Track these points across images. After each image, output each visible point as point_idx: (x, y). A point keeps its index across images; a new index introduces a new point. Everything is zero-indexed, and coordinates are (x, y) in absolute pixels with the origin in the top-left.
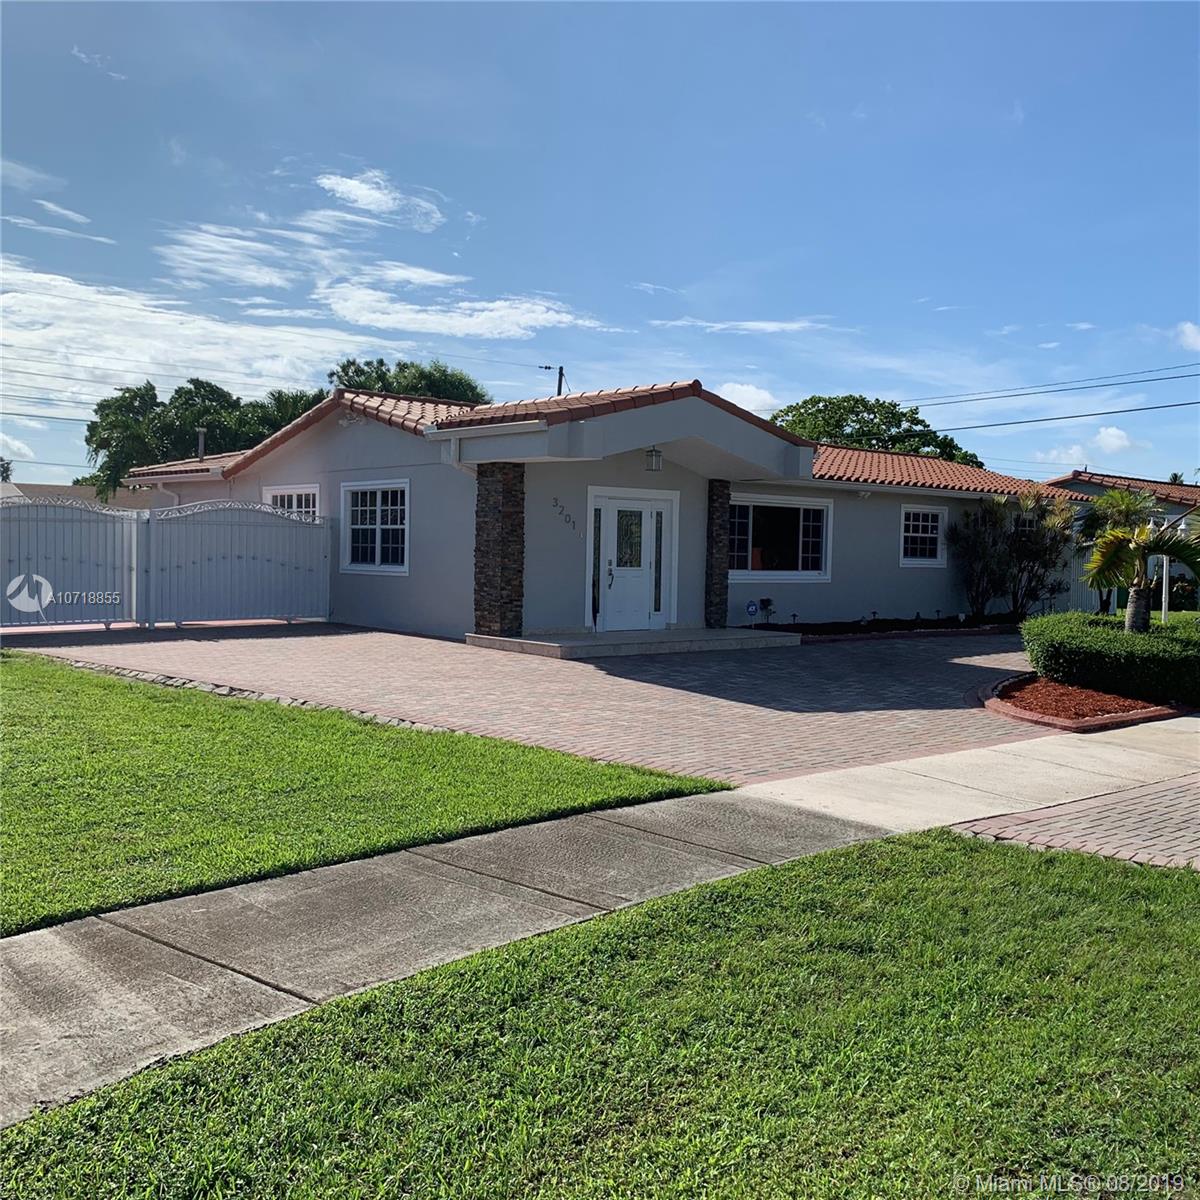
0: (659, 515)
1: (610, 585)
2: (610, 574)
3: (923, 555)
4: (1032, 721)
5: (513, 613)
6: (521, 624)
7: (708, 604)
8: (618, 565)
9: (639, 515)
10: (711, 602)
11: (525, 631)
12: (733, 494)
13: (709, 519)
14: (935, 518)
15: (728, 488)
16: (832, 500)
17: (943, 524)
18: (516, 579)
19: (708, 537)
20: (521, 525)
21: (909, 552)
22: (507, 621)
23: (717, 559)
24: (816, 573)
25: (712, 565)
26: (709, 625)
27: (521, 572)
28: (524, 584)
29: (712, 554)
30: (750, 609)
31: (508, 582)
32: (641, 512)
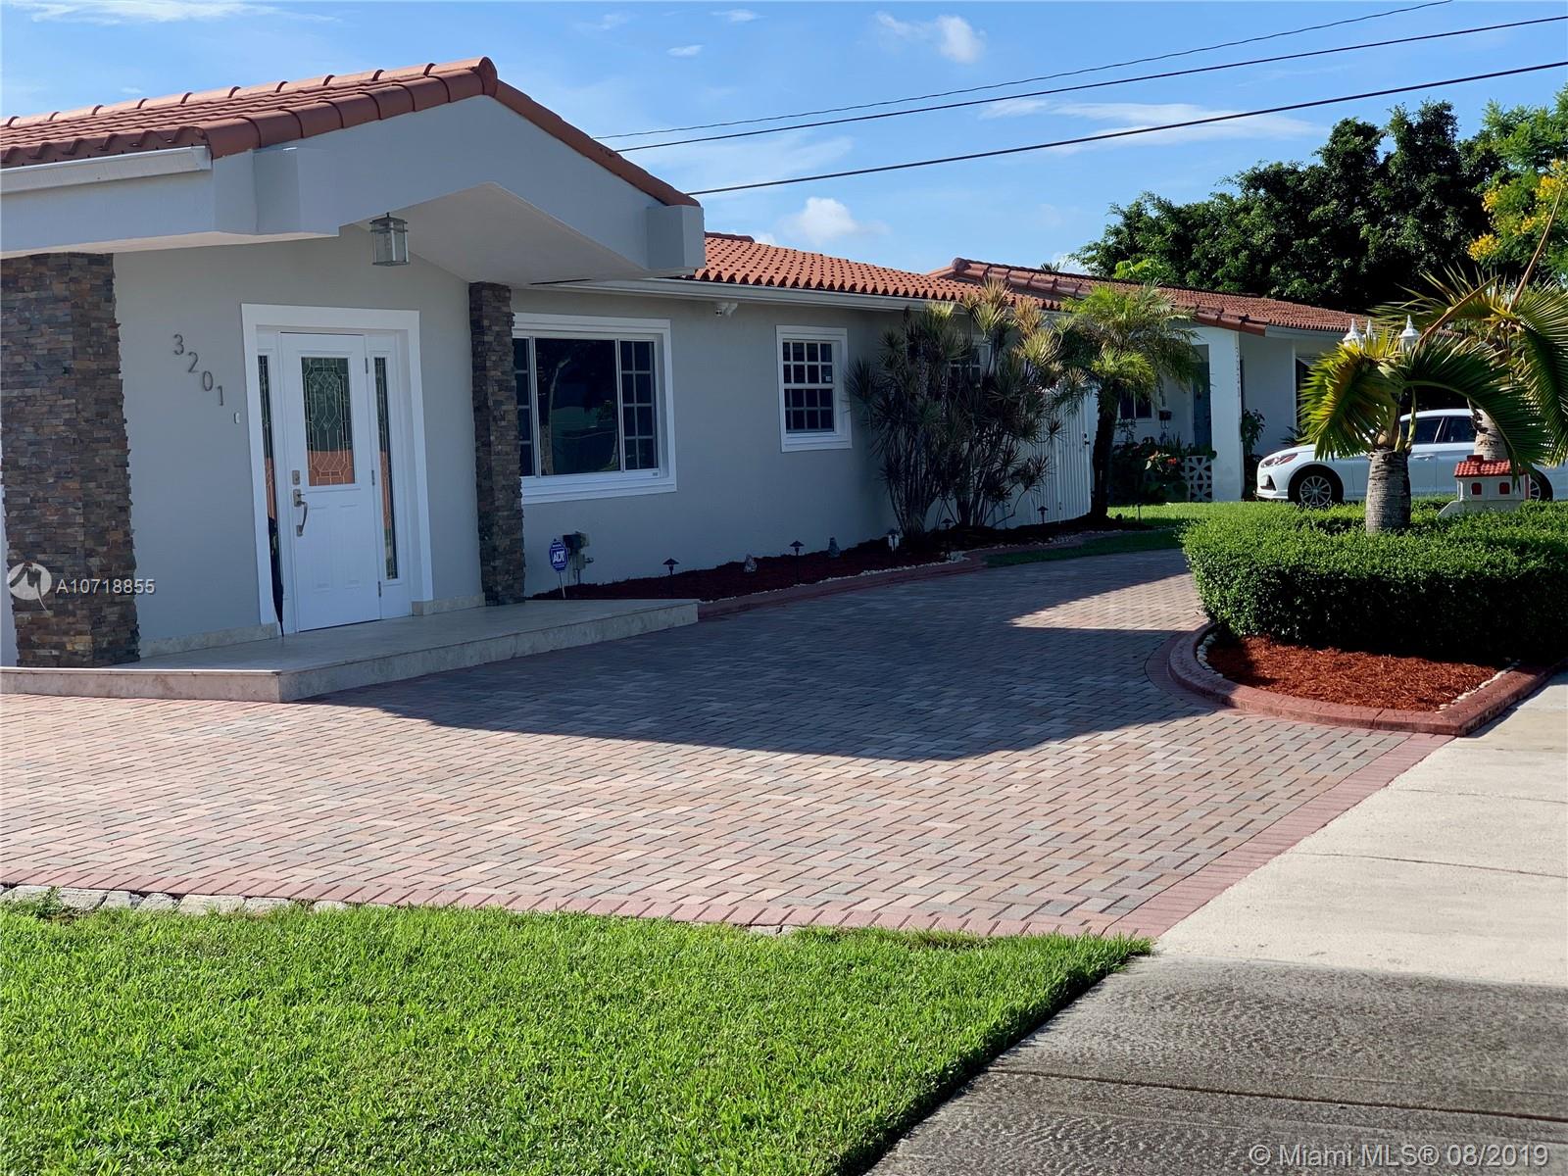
0: (380, 363)
1: (300, 528)
2: (299, 503)
3: (813, 426)
4: (1362, 724)
5: (116, 609)
6: (135, 633)
7: (487, 554)
8: (312, 483)
9: (343, 364)
10: (495, 549)
11: (144, 647)
12: (518, 318)
13: (475, 368)
14: (826, 349)
15: (506, 300)
16: (666, 323)
17: (840, 362)
18: (116, 528)
19: (477, 409)
20: (116, 400)
21: (796, 423)
22: (105, 629)
23: (498, 453)
24: (647, 473)
25: (490, 469)
26: (493, 596)
27: (125, 509)
28: (134, 537)
29: (488, 444)
30: (556, 559)
31: (100, 536)
32: (344, 362)
